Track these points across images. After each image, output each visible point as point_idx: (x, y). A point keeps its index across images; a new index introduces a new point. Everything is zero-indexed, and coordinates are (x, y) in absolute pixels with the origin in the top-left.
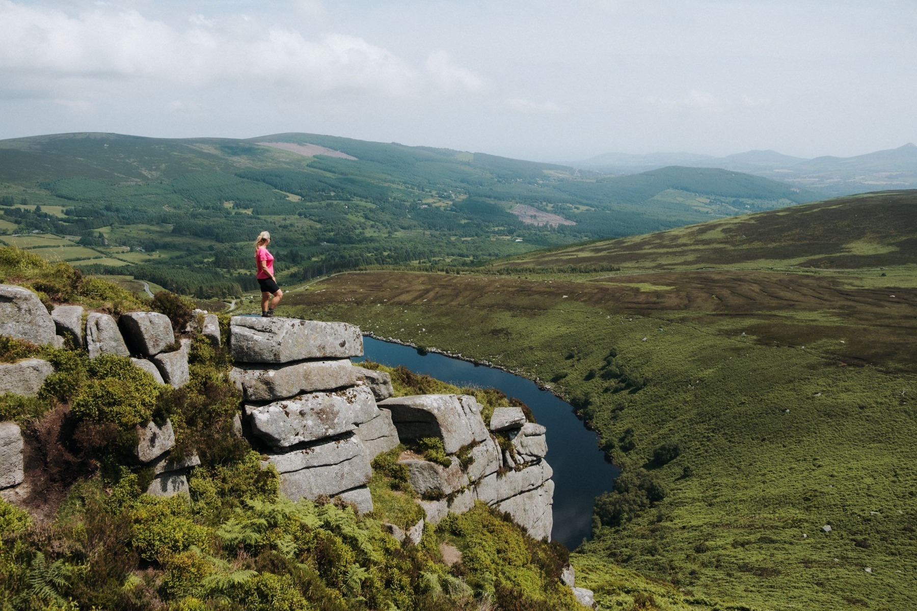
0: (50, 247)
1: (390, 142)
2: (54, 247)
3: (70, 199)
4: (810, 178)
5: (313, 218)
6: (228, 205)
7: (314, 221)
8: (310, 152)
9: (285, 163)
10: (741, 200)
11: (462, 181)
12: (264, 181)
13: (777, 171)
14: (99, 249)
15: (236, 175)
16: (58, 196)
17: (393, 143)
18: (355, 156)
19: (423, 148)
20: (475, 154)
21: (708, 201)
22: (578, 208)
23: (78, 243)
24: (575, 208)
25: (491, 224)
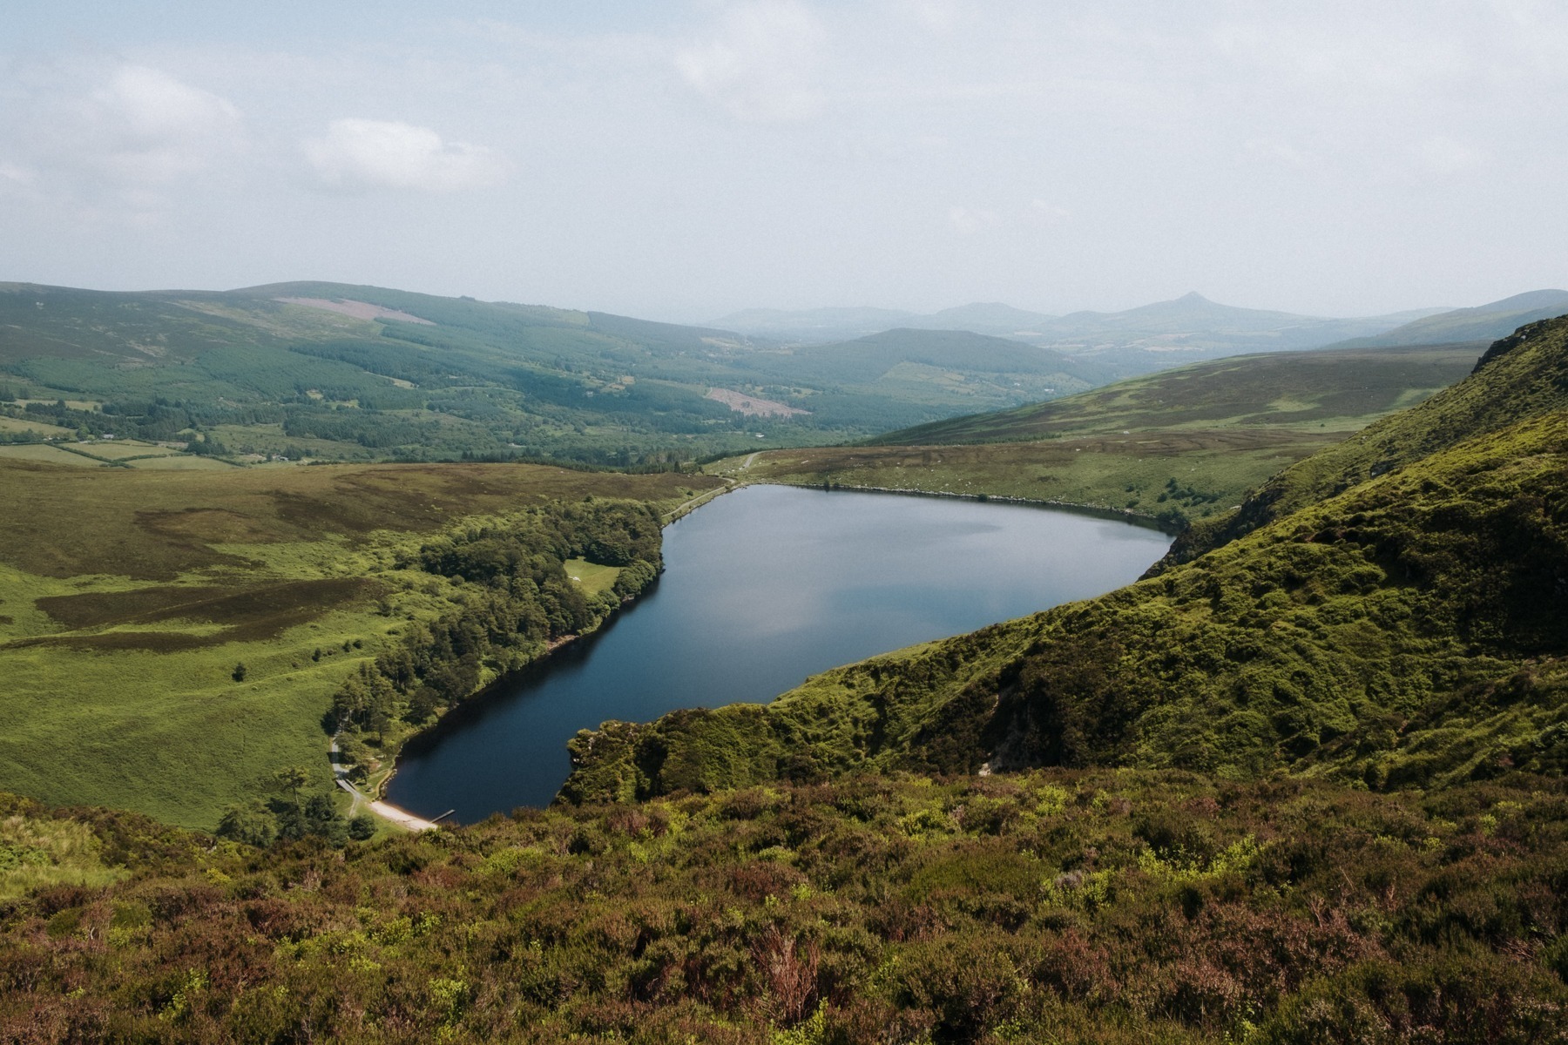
0: (155, 457)
1: (458, 296)
2: (159, 456)
3: (71, 390)
4: (1071, 343)
5: (455, 412)
6: (315, 395)
7: (459, 416)
8: (364, 313)
9: (346, 330)
10: (1006, 375)
11: (603, 355)
12: (342, 358)
13: (1020, 333)
14: (221, 458)
15: (291, 349)
16: (49, 386)
17: (463, 298)
18: (429, 319)
19: (505, 304)
20: (589, 314)
21: (962, 378)
22: (799, 392)
23: (186, 451)
24: (795, 391)
25: (701, 417)
